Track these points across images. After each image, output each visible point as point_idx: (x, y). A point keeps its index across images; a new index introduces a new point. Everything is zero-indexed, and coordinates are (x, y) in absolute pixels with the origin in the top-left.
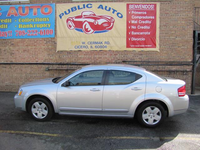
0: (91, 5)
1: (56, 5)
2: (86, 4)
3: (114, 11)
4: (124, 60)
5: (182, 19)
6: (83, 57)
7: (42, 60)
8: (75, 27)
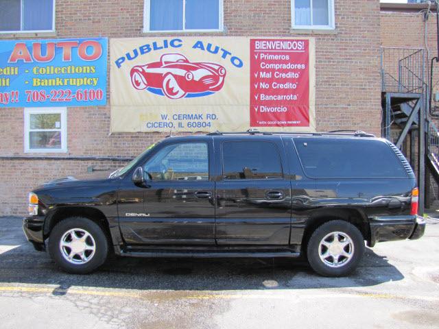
0: (180, 41)
1: (109, 41)
2: (169, 39)
3: (226, 53)
5: (360, 69)
7: (80, 150)
8: (147, 85)
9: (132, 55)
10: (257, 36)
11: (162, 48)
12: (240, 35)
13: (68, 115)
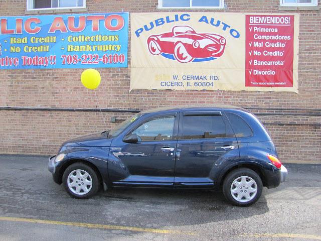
0: (188, 15)
1: (129, 15)
3: (226, 26)
6: (174, 100)
7: (105, 103)
8: (161, 51)
10: (252, 12)
11: (173, 21)
12: (237, 12)
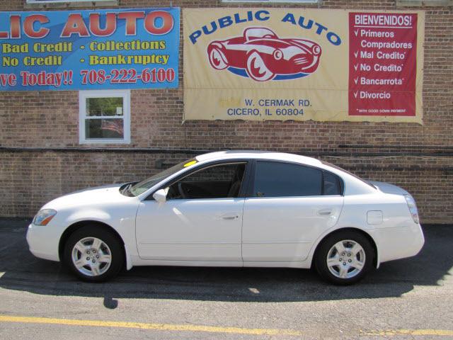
0: (267, 13)
1: (181, 11)
2: (254, 11)
4: (343, 142)
6: (247, 135)
7: (147, 141)
8: (228, 65)
9: (210, 28)
10: (357, 9)
11: (246, 20)
12: (337, 8)
13: (132, 99)
